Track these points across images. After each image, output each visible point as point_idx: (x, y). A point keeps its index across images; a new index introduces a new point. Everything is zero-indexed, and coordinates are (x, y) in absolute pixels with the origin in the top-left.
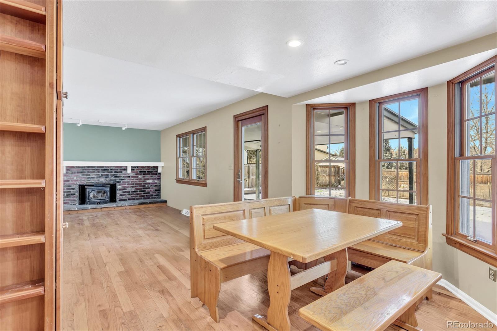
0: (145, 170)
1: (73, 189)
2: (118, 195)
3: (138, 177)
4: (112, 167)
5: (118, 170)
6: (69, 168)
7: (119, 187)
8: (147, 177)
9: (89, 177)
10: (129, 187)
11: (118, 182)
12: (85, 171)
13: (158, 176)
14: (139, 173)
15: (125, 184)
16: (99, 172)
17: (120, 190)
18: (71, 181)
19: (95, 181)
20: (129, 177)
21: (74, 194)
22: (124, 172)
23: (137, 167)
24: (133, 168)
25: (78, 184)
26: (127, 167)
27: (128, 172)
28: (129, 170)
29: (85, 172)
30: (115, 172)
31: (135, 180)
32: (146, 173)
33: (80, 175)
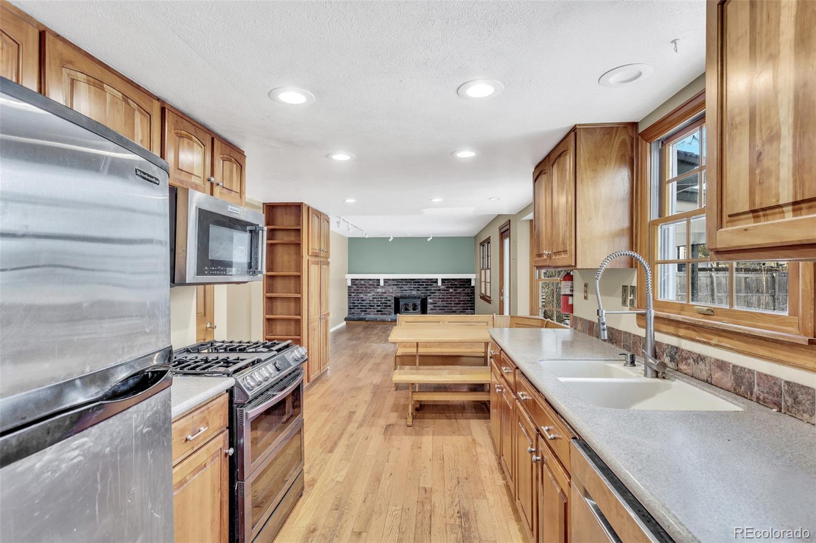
0: (456, 283)
1: (389, 301)
2: (428, 309)
3: (448, 290)
4: (422, 279)
5: (428, 282)
6: (386, 281)
7: (430, 301)
8: (459, 291)
9: (402, 289)
10: (439, 301)
11: (429, 295)
12: (399, 283)
13: (471, 290)
14: (450, 286)
15: (436, 298)
16: (411, 285)
17: (431, 304)
18: (388, 293)
19: (407, 293)
20: (440, 290)
21: (390, 306)
22: (435, 284)
23: (448, 279)
24: (443, 280)
25: (394, 296)
26: (437, 279)
27: (439, 285)
28: (440, 283)
29: (399, 285)
30: (426, 285)
31: (446, 294)
32: (458, 286)
33: (395, 287)
